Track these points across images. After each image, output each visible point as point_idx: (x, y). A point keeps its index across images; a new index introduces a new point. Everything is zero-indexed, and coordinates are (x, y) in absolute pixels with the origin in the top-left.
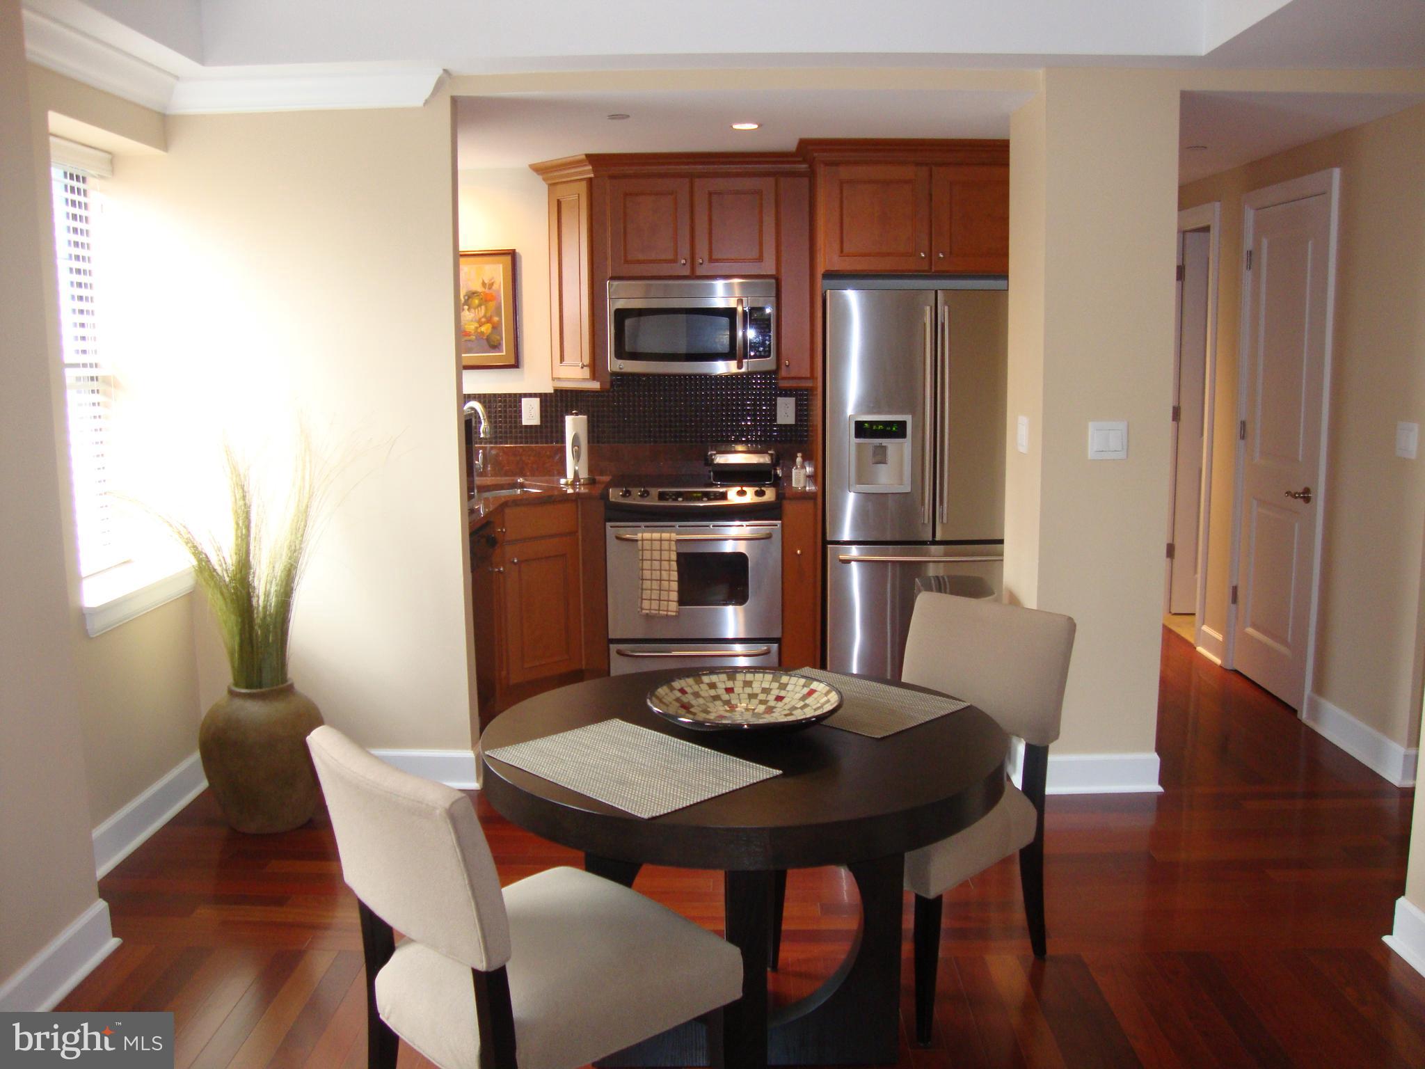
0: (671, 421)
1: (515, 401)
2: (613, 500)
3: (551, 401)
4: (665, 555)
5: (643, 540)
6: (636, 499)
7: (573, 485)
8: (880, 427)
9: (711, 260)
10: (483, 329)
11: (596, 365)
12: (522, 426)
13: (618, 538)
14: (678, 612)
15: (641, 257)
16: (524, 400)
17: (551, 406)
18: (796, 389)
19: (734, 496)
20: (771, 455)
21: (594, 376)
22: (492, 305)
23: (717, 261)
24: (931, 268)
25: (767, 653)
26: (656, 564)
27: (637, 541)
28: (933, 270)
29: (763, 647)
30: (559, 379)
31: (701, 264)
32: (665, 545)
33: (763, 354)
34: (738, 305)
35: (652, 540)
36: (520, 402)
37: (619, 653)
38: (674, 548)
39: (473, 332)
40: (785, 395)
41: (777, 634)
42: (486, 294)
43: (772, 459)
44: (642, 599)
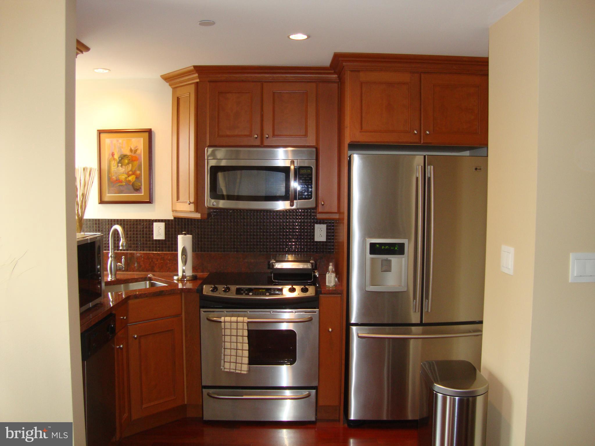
0: (247, 238)
1: (149, 224)
2: (205, 294)
3: (172, 224)
4: (240, 333)
5: (225, 322)
6: (220, 293)
7: (182, 280)
8: (387, 247)
9: (274, 135)
10: (130, 178)
11: (198, 202)
12: (153, 240)
13: (209, 320)
14: (249, 370)
15: (228, 133)
16: (155, 224)
17: (172, 228)
18: (326, 219)
19: (286, 293)
20: (312, 263)
21: (197, 210)
22: (136, 163)
23: (278, 136)
24: (421, 142)
25: (309, 395)
26: (234, 339)
27: (221, 322)
28: (422, 142)
29: (305, 392)
30: (176, 211)
31: (267, 138)
32: (240, 325)
33: (307, 197)
34: (291, 165)
35: (231, 322)
36: (153, 225)
37: (209, 395)
38: (246, 327)
39: (124, 180)
40: (320, 223)
41: (315, 384)
42: (132, 157)
43: (312, 266)
44: (225, 362)
